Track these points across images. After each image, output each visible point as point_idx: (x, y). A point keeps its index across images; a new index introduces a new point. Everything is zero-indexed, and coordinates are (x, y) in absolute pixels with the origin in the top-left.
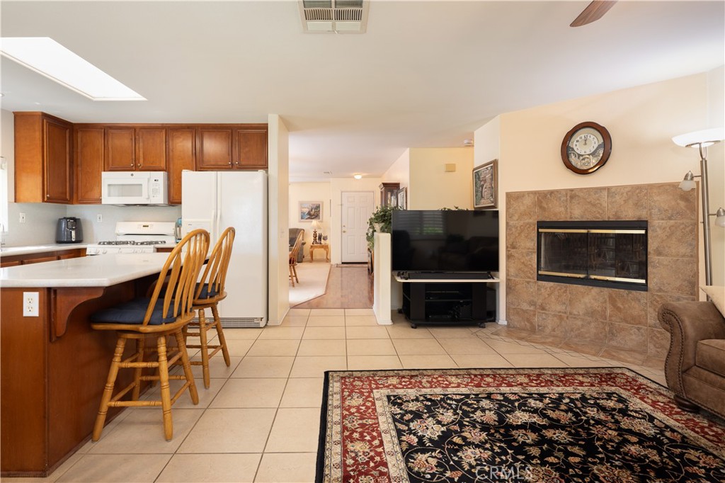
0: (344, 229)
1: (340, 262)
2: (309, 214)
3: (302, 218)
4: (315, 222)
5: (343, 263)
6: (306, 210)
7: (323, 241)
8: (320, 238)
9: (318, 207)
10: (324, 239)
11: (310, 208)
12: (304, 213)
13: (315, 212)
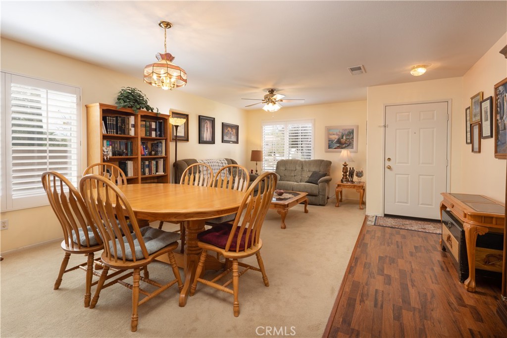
0: (388, 163)
1: (381, 214)
2: (339, 141)
3: (329, 147)
4: (345, 153)
5: (386, 215)
6: (335, 138)
7: (355, 178)
8: (351, 175)
9: (351, 133)
10: (357, 175)
11: (340, 134)
12: (332, 141)
13: (347, 139)
